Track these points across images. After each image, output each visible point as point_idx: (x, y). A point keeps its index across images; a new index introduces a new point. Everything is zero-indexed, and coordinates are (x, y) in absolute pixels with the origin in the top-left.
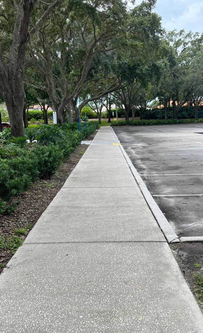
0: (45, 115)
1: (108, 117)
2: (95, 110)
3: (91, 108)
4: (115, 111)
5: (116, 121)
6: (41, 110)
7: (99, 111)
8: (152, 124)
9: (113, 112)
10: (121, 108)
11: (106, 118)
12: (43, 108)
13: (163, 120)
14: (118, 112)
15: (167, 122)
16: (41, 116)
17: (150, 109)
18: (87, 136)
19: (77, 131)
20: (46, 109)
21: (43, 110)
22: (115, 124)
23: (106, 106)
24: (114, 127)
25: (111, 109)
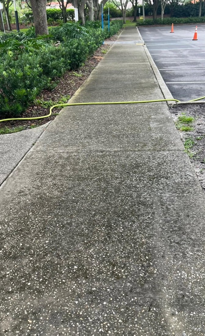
0: (64, 14)
1: (133, 15)
2: (119, 7)
3: (115, 4)
4: (141, 7)
5: (142, 19)
6: (60, 8)
7: (124, 8)
8: (183, 22)
9: (139, 9)
10: (148, 4)
11: (131, 17)
12: (62, 5)
13: (196, 17)
14: (145, 9)
15: (199, 21)
16: (59, 16)
17: (183, 4)
18: (110, 36)
19: (100, 29)
20: (65, 6)
21: (61, 7)
22: (141, 23)
23: (132, 1)
24: (141, 26)
25: (138, 5)
